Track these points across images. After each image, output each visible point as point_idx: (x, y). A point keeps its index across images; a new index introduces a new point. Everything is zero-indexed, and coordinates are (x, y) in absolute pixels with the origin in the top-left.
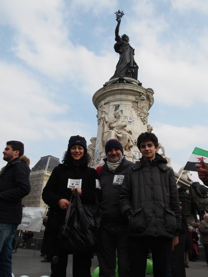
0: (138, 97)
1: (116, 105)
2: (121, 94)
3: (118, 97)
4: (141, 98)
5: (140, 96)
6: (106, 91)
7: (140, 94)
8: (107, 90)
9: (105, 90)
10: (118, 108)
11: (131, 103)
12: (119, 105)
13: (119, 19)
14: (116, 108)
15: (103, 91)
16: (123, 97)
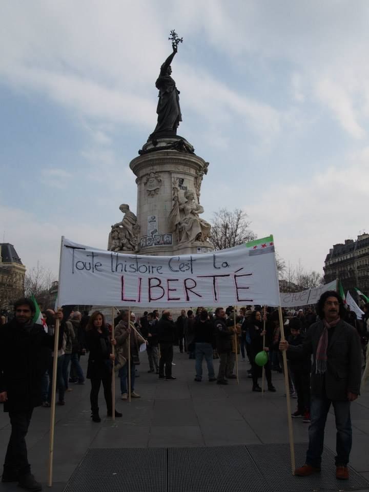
0: (198, 171)
1: (180, 179)
2: (184, 165)
3: (181, 168)
4: (200, 174)
5: (200, 170)
6: (169, 157)
7: (200, 168)
8: (171, 157)
9: (168, 155)
10: (182, 183)
11: (192, 179)
12: (183, 180)
13: (175, 47)
14: (180, 183)
15: (164, 155)
16: (186, 169)
